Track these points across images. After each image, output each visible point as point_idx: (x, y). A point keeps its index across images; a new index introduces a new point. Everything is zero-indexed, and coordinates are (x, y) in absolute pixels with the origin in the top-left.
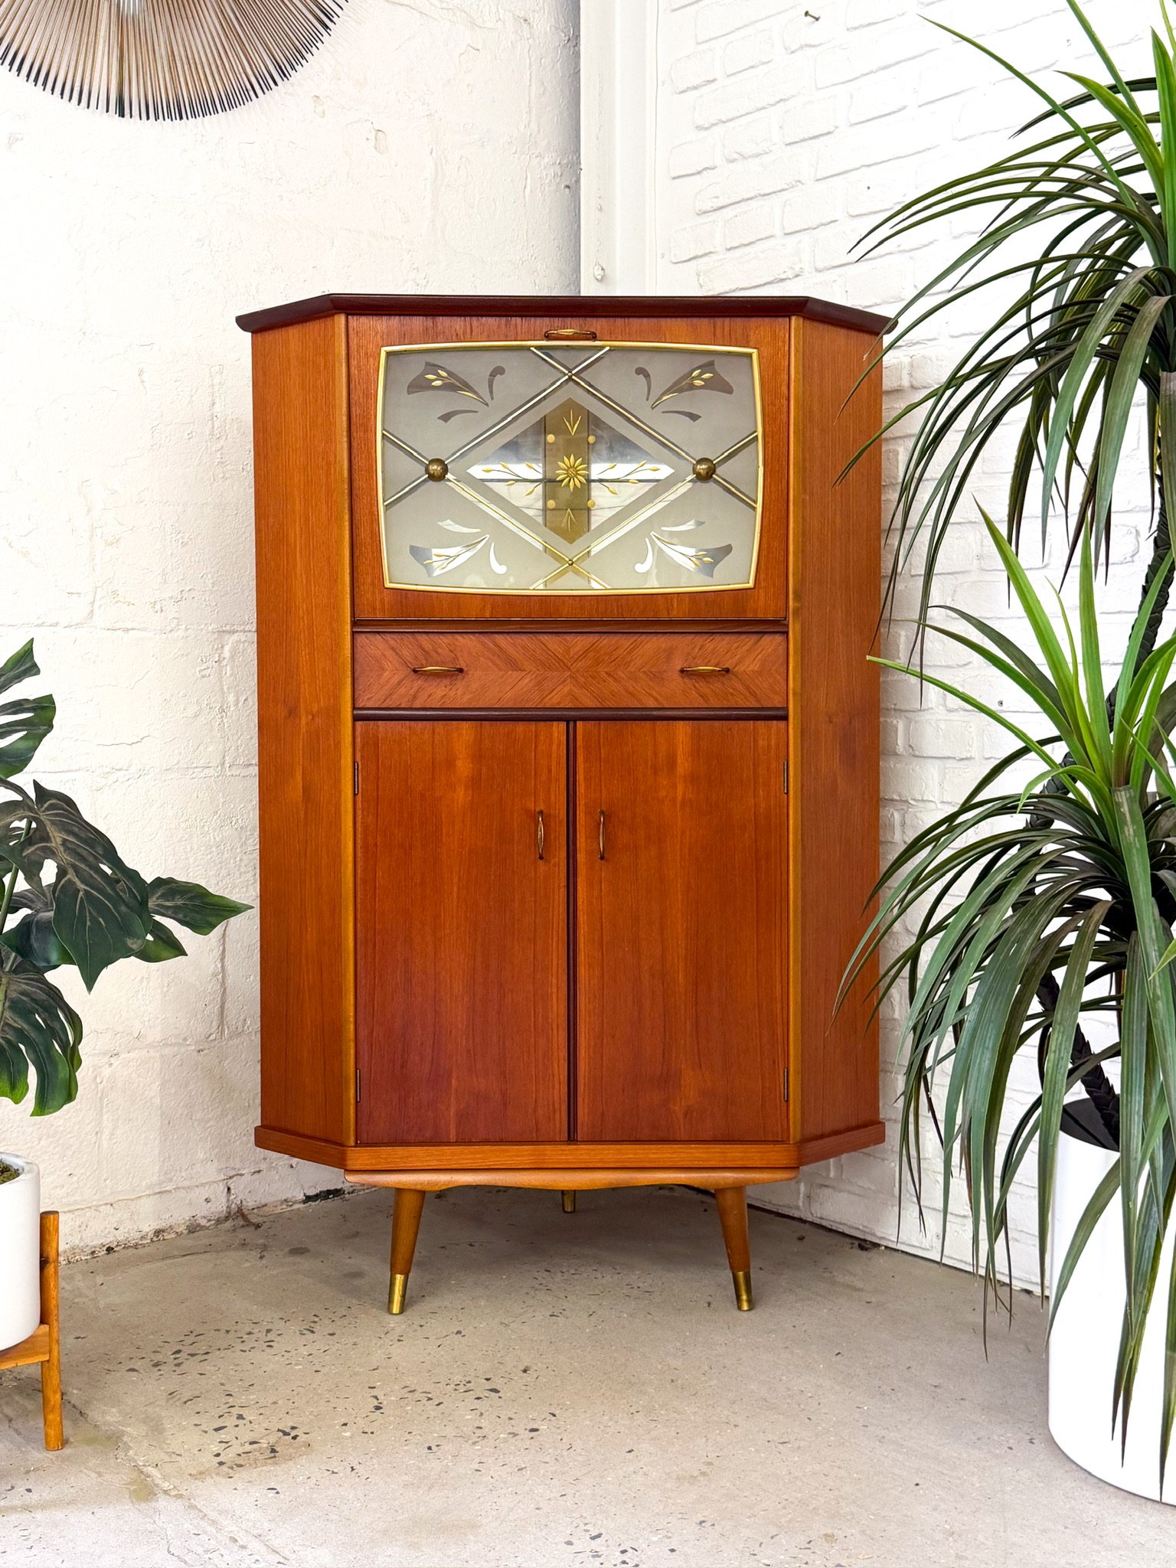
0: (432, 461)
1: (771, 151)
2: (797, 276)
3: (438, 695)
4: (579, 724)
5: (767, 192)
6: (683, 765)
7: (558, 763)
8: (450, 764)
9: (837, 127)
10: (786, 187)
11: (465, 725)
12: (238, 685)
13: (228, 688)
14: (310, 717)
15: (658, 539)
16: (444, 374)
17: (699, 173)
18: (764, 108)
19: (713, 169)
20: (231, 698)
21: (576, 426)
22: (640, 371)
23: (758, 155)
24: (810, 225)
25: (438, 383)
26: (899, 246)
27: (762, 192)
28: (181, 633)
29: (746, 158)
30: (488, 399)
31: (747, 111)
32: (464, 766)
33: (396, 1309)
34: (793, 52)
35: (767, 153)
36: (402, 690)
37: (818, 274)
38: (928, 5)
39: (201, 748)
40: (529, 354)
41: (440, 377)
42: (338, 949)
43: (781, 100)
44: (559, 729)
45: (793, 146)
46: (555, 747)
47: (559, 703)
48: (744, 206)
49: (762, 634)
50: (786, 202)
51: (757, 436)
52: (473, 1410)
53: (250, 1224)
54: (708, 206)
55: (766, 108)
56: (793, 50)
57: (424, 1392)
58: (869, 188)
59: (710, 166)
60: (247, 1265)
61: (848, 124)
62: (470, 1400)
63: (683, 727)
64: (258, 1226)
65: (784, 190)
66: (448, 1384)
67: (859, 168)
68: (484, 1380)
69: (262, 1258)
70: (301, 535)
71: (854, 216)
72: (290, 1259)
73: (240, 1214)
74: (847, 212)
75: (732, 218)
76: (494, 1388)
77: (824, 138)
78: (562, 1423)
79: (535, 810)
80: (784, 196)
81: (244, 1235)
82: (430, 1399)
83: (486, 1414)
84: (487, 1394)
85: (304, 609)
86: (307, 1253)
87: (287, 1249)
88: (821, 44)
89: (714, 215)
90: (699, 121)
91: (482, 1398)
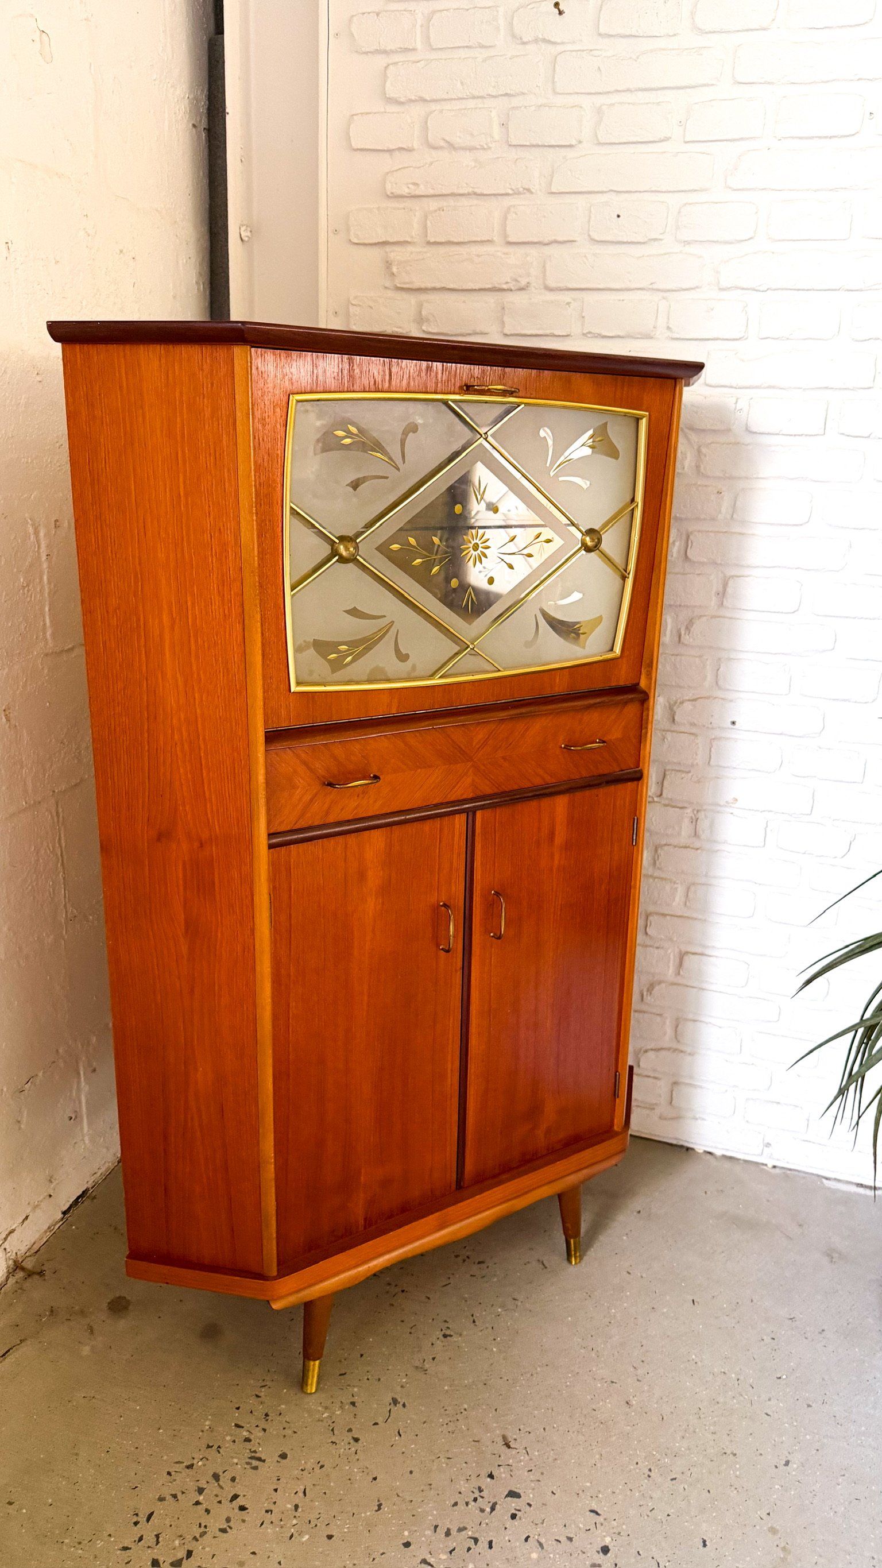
0: (342, 539)
1: (489, 148)
2: (521, 289)
3: (349, 806)
4: (479, 814)
5: (485, 192)
6: (559, 839)
7: (459, 855)
8: (362, 876)
9: (580, 142)
10: (510, 192)
11: (375, 833)
16: (354, 430)
17: (390, 151)
18: (482, 97)
19: (410, 151)
23: (472, 149)
24: (541, 239)
25: (348, 441)
27: (478, 191)
29: (455, 149)
30: (399, 461)
31: (460, 96)
32: (374, 878)
33: (312, 1388)
34: (524, 43)
35: (484, 149)
36: (315, 807)
37: (547, 293)
38: (706, 33)
40: (444, 407)
41: (350, 435)
42: (251, 1092)
43: (506, 95)
44: (459, 823)
45: (518, 149)
46: (456, 838)
47: (461, 796)
48: (451, 202)
49: (626, 703)
50: (509, 208)
51: (637, 505)
52: (526, 1539)
53: (30, 1274)
54: (405, 191)
55: (485, 98)
56: (525, 40)
57: (460, 1530)
58: (618, 216)
59: (404, 146)
60: (86, 1350)
61: (596, 142)
62: (509, 1523)
63: (561, 803)
64: (41, 1273)
65: (507, 194)
66: (467, 1504)
67: (606, 192)
68: (489, 1479)
69: (91, 1330)
70: (172, 628)
71: (598, 241)
72: (122, 1324)
73: (17, 1266)
74: (589, 235)
75: (436, 211)
76: (509, 1488)
77: (563, 150)
78: (615, 1523)
79: (438, 905)
80: (507, 202)
81: (39, 1292)
82: (476, 1540)
83: (543, 1541)
84: (513, 1504)
85: (182, 719)
86: (130, 1307)
87: (104, 1306)
88: (563, 43)
89: (408, 203)
90: (391, 91)
91: (516, 1515)
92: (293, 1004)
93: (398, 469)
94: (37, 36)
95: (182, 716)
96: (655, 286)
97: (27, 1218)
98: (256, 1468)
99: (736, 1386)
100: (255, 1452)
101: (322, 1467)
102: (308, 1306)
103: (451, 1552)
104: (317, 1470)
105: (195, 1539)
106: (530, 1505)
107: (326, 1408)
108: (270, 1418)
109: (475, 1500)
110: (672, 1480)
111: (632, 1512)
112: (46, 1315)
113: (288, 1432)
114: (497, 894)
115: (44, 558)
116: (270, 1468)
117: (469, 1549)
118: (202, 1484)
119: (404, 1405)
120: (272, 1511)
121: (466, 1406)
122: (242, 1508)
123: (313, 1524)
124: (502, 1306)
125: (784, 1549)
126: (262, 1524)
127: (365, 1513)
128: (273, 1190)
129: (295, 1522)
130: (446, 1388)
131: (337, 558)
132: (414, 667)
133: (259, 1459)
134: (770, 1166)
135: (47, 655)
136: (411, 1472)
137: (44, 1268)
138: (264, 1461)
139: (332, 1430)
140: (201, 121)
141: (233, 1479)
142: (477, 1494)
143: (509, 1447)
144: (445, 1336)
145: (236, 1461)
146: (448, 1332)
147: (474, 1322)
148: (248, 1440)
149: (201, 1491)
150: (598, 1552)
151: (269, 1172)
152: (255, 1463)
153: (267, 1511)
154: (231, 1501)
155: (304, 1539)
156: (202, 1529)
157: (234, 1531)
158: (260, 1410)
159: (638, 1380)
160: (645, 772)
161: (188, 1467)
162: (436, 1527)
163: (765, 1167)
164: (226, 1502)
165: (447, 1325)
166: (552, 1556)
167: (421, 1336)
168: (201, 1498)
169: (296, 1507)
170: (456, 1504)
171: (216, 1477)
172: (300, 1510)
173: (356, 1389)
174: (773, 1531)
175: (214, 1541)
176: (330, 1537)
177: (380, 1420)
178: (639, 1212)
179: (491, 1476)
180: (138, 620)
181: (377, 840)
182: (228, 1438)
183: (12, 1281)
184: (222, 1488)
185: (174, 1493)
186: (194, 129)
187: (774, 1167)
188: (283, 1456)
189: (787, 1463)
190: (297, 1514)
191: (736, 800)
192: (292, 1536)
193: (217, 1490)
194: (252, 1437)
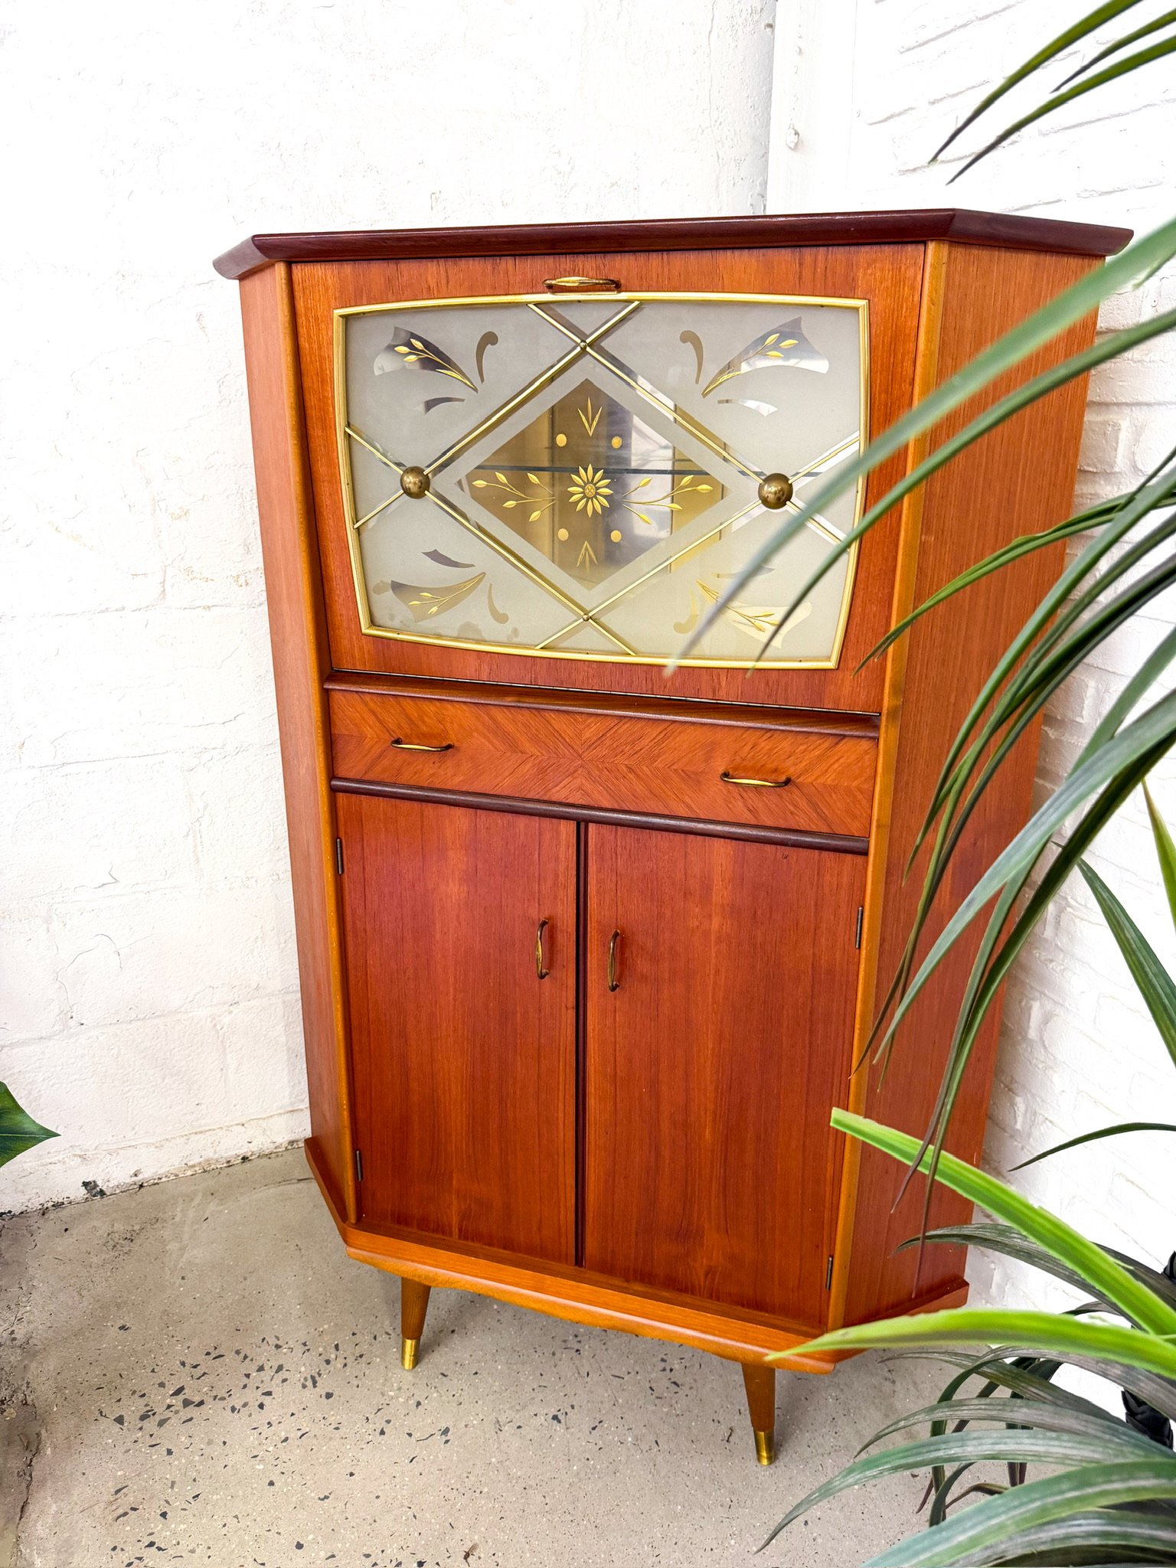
0: (409, 469)
3: (426, 772)
4: (592, 826)
7: (567, 870)
11: (458, 812)
15: (706, 590)
16: (419, 345)
21: (595, 423)
22: (689, 338)
25: (411, 358)
32: (457, 861)
33: (407, 1365)
36: (385, 762)
41: (413, 350)
44: (567, 830)
46: (562, 849)
47: (567, 798)
93: (476, 390)
98: (304, 1387)
100: (320, 1375)
101: (337, 1429)
104: (331, 1428)
105: (216, 1397)
108: (360, 1360)
113: (355, 1382)
114: (621, 934)
116: (311, 1395)
118: (268, 1365)
119: (447, 1442)
120: (270, 1426)
121: (486, 1490)
122: (261, 1406)
123: (277, 1463)
124: (637, 1440)
126: (255, 1429)
127: (311, 1492)
129: (271, 1449)
130: (494, 1460)
132: (515, 632)
133: (315, 1383)
136: (378, 1497)
138: (315, 1387)
139: (380, 1409)
141: (284, 1380)
143: (466, 1558)
144: (555, 1418)
145: (303, 1369)
146: (562, 1416)
147: (594, 1429)
148: (328, 1362)
149: (260, 1369)
152: (309, 1383)
153: (269, 1423)
154: (264, 1394)
155: (258, 1467)
156: (227, 1396)
157: (237, 1416)
158: (363, 1349)
161: (277, 1346)
162: (333, 1556)
164: (259, 1392)
165: (569, 1410)
168: (254, 1374)
169: (286, 1439)
171: (279, 1368)
172: (285, 1444)
175: (220, 1409)
176: (271, 1483)
177: (417, 1435)
182: (321, 1349)
184: (272, 1379)
185: (248, 1355)
188: (329, 1396)
190: (280, 1445)
192: (256, 1457)
193: (267, 1378)
194: (332, 1363)
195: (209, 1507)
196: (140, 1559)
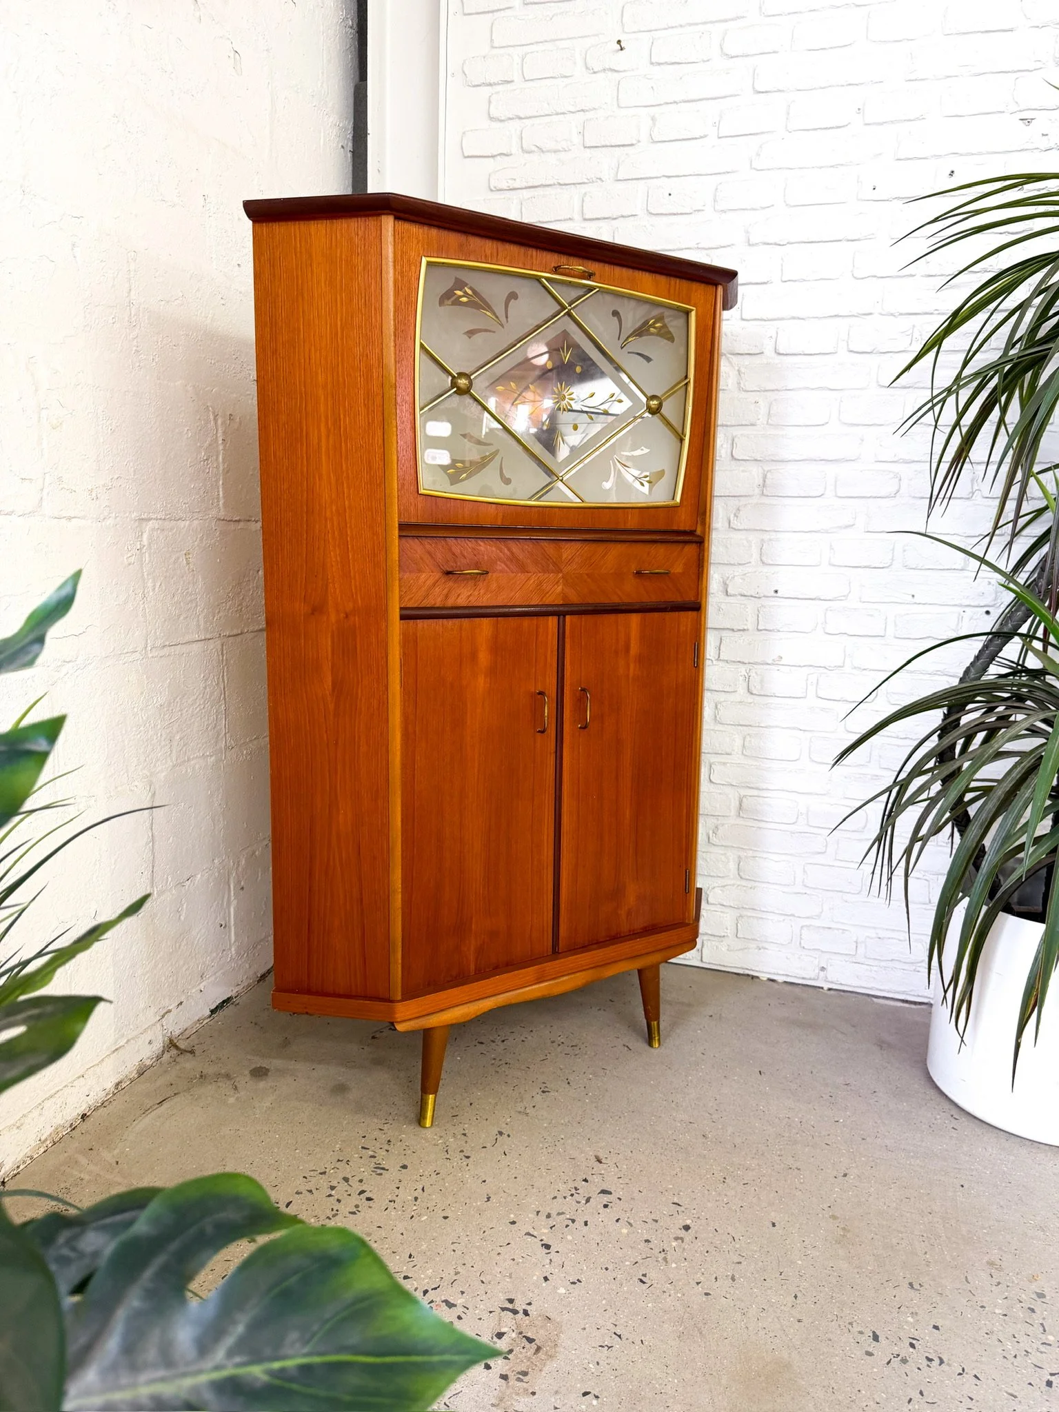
0: (461, 375)
1: (570, 150)
3: (464, 596)
4: (568, 617)
5: (567, 182)
6: (634, 649)
7: (552, 652)
8: (474, 656)
9: (639, 141)
10: (586, 181)
11: (485, 621)
12: (154, 571)
13: (148, 575)
14: (342, 615)
15: (619, 462)
16: (470, 292)
17: (493, 157)
18: (564, 113)
19: (509, 155)
20: (150, 584)
21: (568, 355)
22: (615, 313)
23: (555, 151)
24: (610, 215)
25: (464, 299)
26: (698, 244)
27: (561, 182)
28: (110, 522)
29: (544, 152)
30: (503, 319)
31: (547, 113)
32: (484, 658)
33: (428, 1123)
34: (595, 73)
35: (565, 151)
36: (437, 591)
38: (732, 57)
39: (130, 633)
40: (537, 284)
41: (466, 295)
42: (384, 830)
43: (583, 110)
44: (552, 622)
45: (592, 149)
46: (550, 637)
47: (554, 601)
48: (540, 191)
49: (686, 542)
50: (585, 193)
51: (689, 381)
52: (617, 1221)
53: (182, 1052)
54: (504, 186)
55: (566, 113)
56: (595, 70)
57: (559, 1214)
58: (670, 195)
59: (505, 152)
60: (231, 1100)
61: (651, 141)
62: (602, 1210)
63: (635, 619)
64: (192, 1052)
65: (584, 183)
66: (565, 1198)
67: (660, 177)
68: (584, 1183)
69: (236, 1088)
70: (328, 436)
71: (654, 214)
72: (262, 1084)
73: (172, 1044)
74: (647, 210)
75: (529, 199)
76: (601, 1189)
77: (626, 148)
78: (695, 1211)
79: (535, 692)
80: (583, 189)
81: (189, 1064)
82: (573, 1221)
83: (632, 1222)
84: (605, 1199)
85: (334, 510)
86: (270, 1073)
87: (247, 1072)
88: (625, 71)
89: (508, 194)
90: (494, 113)
91: (608, 1205)
92: (418, 758)
93: (503, 326)
94: (232, 55)
95: (334, 508)
96: (700, 246)
97: (181, 1003)
98: (381, 1174)
99: (799, 1126)
100: (379, 1164)
101: (437, 1174)
102: (427, 1033)
103: (551, 1228)
104: (434, 1175)
105: (328, 1218)
106: (620, 1199)
107: (441, 1137)
108: (392, 1143)
109: (572, 1195)
110: (744, 1184)
111: (709, 1205)
112: (196, 1078)
113: (408, 1152)
114: (583, 690)
115: (220, 442)
116: (394, 1173)
117: (567, 1226)
118: (334, 1183)
120: (394, 1202)
121: (563, 1137)
122: (369, 1199)
123: (431, 1209)
124: (594, 1074)
125: (844, 1229)
126: (386, 1209)
127: (476, 1202)
128: (400, 917)
129: (415, 1208)
130: (545, 1125)
131: (455, 389)
132: (515, 490)
133: (383, 1169)
134: (825, 988)
135: (219, 519)
136: (516, 1178)
137: (194, 1048)
138: (388, 1170)
139: (447, 1151)
140: (347, 145)
141: (361, 1181)
142: (573, 1191)
143: (601, 1162)
144: (543, 1092)
145: (362, 1170)
146: (546, 1090)
147: (569, 1083)
148: (373, 1157)
149: (333, 1188)
150: (681, 1229)
151: (397, 900)
152: (379, 1171)
153: (390, 1201)
154: (360, 1194)
155: (423, 1219)
156: (335, 1212)
157: (362, 1214)
158: (384, 1138)
159: (713, 1122)
160: (703, 606)
161: (321, 1174)
162: (538, 1212)
163: (821, 990)
164: (355, 1195)
165: (545, 1085)
166: (640, 1231)
167: (523, 1092)
168: (333, 1192)
169: (416, 1199)
170: (555, 1198)
171: (346, 1180)
172: (419, 1200)
173: (466, 1126)
174: (834, 1217)
175: (344, 1220)
176: (446, 1218)
177: (488, 1145)
178: (711, 1016)
179: (586, 1180)
180: (302, 430)
181: (486, 624)
182: (356, 1155)
183: (166, 1056)
184: (351, 1186)
185: (309, 1189)
186: (342, 149)
187: (830, 989)
188: (404, 1167)
189: (845, 1175)
190: (417, 1203)
191: (781, 658)
192: (412, 1217)
193: (348, 1188)
194: (377, 1155)
195: (428, 1253)
196: (432, 1302)
